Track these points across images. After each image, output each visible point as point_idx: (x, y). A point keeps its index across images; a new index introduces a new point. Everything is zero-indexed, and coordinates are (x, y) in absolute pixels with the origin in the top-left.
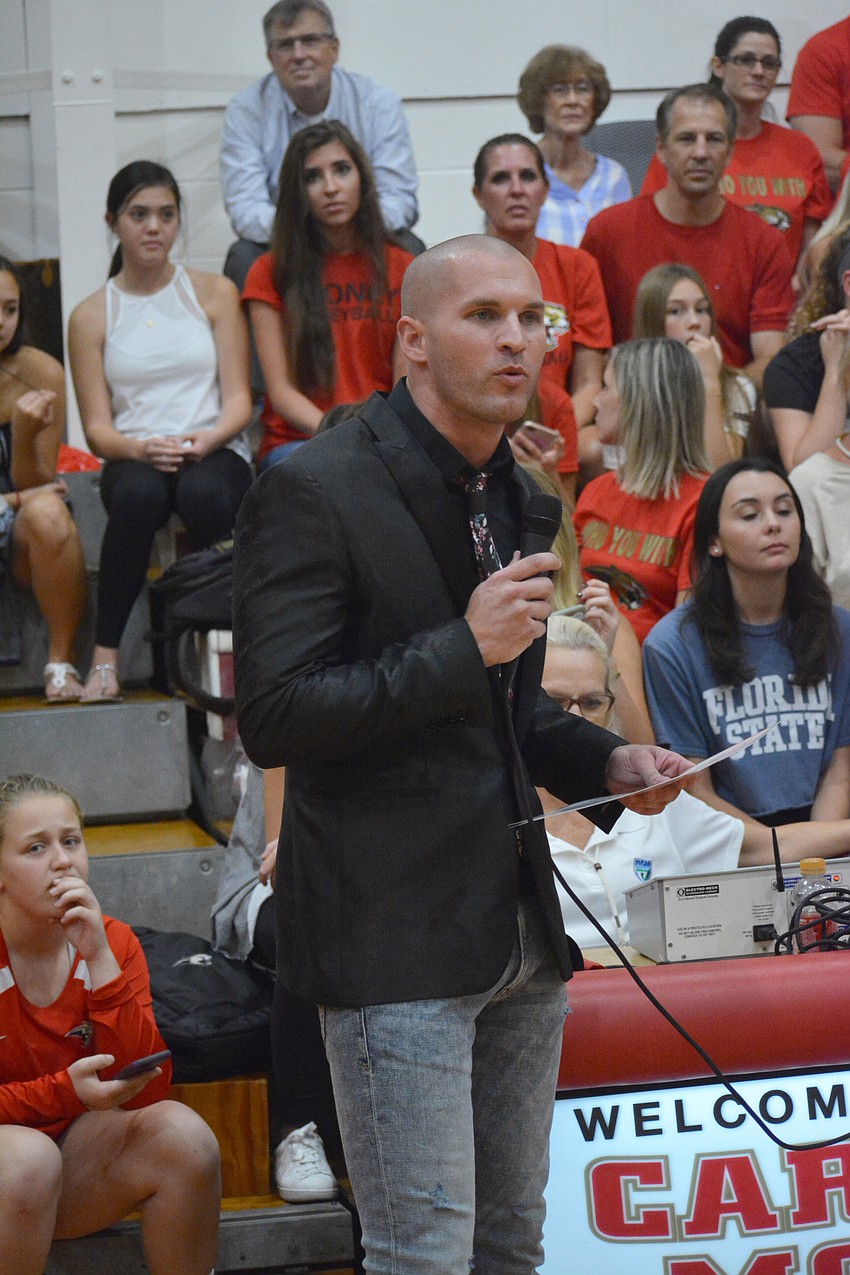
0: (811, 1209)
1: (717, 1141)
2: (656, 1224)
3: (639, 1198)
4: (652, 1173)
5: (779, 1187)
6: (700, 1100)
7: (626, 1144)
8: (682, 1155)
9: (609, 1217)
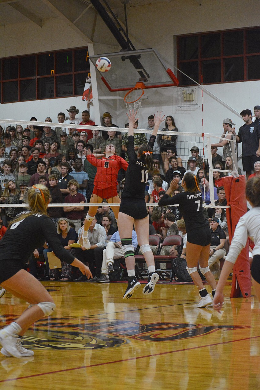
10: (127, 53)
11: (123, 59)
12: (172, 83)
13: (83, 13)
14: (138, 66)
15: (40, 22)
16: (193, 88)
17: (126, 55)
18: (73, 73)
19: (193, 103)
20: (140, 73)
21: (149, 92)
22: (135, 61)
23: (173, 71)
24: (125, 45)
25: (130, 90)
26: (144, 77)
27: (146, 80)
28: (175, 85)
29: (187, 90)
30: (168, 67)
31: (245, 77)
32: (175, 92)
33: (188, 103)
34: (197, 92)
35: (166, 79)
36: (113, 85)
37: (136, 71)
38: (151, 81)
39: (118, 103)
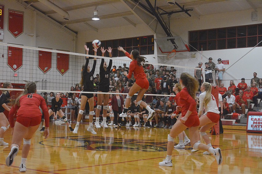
0: (258, 120)
1: (256, 118)
2: (253, 120)
3: (253, 119)
4: (253, 118)
5: (257, 120)
6: (255, 116)
7: (252, 117)
8: (254, 118)
9: (251, 120)
10: (169, 38)
11: (168, 40)
12: (187, 50)
13: (152, 21)
14: (173, 43)
15: (135, 25)
16: (195, 52)
17: (169, 39)
18: (147, 45)
19: (195, 58)
20: (174, 46)
21: (178, 54)
22: (173, 41)
23: (187, 45)
24: (169, 34)
25: (170, 52)
26: (176, 47)
27: (177, 49)
28: (188, 51)
29: (193, 53)
30: (185, 43)
31: (217, 48)
32: (188, 54)
33: (193, 58)
34: (197, 54)
35: (185, 48)
36: (163, 50)
37: (172, 45)
38: (178, 49)
39: (165, 57)
